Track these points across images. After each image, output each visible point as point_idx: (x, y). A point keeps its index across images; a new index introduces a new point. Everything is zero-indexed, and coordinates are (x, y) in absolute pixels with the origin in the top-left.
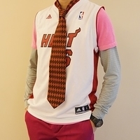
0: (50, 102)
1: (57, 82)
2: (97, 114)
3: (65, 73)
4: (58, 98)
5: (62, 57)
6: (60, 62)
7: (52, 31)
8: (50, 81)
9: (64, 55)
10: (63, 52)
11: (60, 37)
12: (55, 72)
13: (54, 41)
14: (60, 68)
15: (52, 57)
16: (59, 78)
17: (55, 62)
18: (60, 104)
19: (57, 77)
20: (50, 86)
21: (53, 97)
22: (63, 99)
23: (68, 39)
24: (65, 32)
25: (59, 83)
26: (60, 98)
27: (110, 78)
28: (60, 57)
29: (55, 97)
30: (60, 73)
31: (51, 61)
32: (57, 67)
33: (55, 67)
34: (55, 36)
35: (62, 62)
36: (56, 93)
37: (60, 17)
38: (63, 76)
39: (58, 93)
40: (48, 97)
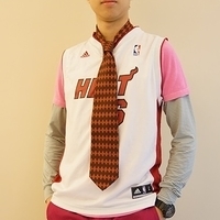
0: (95, 181)
1: (105, 150)
2: (165, 196)
3: (117, 134)
4: (107, 174)
5: (112, 111)
6: (108, 118)
7: (93, 74)
8: (93, 149)
9: (114, 107)
10: (112, 103)
11: (106, 80)
12: (101, 134)
13: (96, 88)
14: (108, 126)
15: (94, 111)
16: (109, 142)
17: (101, 119)
18: (111, 182)
19: (105, 142)
20: (93, 157)
21: (100, 173)
22: (116, 175)
23: (119, 83)
24: (115, 73)
25: (108, 150)
26: (111, 174)
27: (183, 142)
28: (109, 111)
29: (103, 173)
30: (108, 134)
31: (93, 118)
32: (105, 126)
33: (101, 126)
34: (97, 81)
35: (112, 118)
36: (104, 166)
37: (105, 52)
38: (114, 139)
39: (108, 166)
40: (91, 173)
